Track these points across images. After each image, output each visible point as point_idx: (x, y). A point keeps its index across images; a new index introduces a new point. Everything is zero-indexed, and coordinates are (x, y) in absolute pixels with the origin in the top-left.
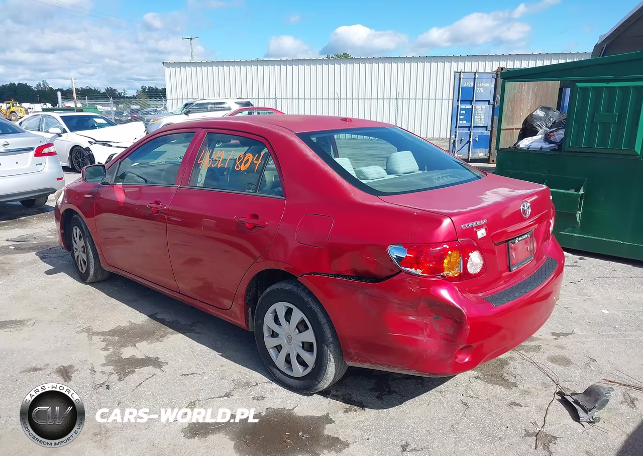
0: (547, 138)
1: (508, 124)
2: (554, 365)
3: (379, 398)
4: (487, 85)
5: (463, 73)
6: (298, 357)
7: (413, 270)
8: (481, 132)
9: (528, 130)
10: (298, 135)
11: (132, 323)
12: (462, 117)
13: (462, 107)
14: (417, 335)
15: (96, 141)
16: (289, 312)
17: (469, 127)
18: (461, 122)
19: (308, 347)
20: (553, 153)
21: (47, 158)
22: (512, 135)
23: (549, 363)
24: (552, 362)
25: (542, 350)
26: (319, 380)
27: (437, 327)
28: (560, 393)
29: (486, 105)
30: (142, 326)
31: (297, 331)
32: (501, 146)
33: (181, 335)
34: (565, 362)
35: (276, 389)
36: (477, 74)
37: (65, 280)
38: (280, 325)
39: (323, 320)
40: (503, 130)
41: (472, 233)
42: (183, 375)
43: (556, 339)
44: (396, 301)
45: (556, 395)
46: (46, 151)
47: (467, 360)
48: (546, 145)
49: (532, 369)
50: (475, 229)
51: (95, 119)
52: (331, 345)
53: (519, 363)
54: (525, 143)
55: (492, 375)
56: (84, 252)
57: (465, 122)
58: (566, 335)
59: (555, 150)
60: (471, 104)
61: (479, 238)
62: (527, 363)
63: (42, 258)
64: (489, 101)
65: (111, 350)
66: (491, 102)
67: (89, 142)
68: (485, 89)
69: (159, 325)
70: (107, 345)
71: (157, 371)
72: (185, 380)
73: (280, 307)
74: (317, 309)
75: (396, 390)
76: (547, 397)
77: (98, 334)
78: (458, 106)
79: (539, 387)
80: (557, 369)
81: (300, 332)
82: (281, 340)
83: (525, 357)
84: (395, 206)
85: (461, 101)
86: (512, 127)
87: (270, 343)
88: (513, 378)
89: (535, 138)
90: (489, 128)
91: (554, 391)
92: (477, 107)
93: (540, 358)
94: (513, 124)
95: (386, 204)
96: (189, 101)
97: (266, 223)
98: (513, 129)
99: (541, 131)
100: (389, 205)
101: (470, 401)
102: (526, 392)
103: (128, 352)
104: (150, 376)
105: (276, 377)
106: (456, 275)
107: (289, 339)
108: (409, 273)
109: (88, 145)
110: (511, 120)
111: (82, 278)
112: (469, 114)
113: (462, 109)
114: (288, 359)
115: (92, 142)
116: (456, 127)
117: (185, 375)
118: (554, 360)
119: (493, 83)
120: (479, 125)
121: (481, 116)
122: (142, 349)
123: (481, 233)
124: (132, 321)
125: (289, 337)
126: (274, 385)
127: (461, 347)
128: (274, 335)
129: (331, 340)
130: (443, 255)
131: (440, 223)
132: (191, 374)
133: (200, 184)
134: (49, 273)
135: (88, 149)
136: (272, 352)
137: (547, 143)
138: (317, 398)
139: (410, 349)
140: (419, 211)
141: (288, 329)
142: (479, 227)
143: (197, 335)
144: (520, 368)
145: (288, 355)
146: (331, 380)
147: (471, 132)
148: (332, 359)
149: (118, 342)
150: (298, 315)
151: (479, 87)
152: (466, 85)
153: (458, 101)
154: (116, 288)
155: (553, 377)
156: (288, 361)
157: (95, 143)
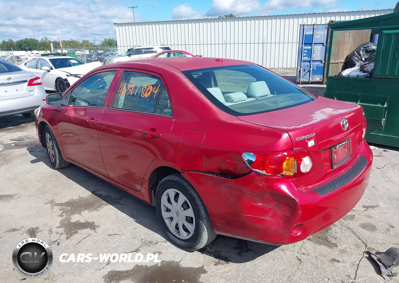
0: (362, 69)
1: (335, 60)
2: (364, 230)
4: (322, 33)
5: (306, 25)
6: (184, 226)
7: (260, 171)
8: (318, 64)
9: (349, 63)
11: (80, 197)
12: (305, 55)
13: (305, 48)
14: (264, 216)
15: (71, 74)
16: (177, 196)
17: (310, 61)
18: (304, 58)
19: (189, 219)
20: (366, 79)
21: (36, 86)
22: (337, 67)
23: (361, 229)
24: (363, 228)
25: (355, 219)
26: (197, 243)
27: (277, 210)
28: (368, 253)
29: (321, 46)
30: (86, 199)
31: (183, 208)
32: (330, 75)
33: (111, 205)
34: (371, 228)
35: (169, 247)
36: (315, 26)
37: (42, 167)
38: (171, 203)
39: (199, 202)
40: (331, 64)
41: (304, 143)
42: (109, 235)
43: (366, 210)
44: (248, 192)
45: (365, 253)
46: (35, 82)
47: (299, 234)
48: (361, 74)
49: (348, 233)
50: (306, 141)
51: (70, 60)
52: (205, 220)
53: (339, 228)
54: (346, 72)
55: (319, 238)
56: (52, 149)
57: (307, 58)
58: (373, 207)
59: (367, 77)
60: (311, 46)
61: (309, 147)
62: (345, 228)
63: (30, 152)
64: (323, 44)
65: (65, 216)
66: (325, 44)
67: (67, 75)
68: (321, 35)
69: (98, 198)
70: (63, 213)
71: (92, 232)
72: (110, 239)
73: (171, 192)
74: (195, 195)
75: (252, 248)
76: (358, 255)
77: (57, 205)
78: (302, 47)
79: (353, 247)
80: (366, 233)
81: (184, 210)
82: (173, 214)
83: (343, 224)
84: (248, 124)
85: (304, 44)
86: (337, 62)
87: (165, 215)
88: (334, 240)
89: (353, 69)
90: (323, 61)
91: (364, 251)
92: (315, 48)
93: (354, 224)
94: (338, 60)
95: (242, 122)
96: (131, 47)
97: (161, 135)
98: (338, 63)
99: (358, 64)
100: (244, 123)
102: (343, 251)
103: (75, 218)
104: (87, 235)
105: (170, 238)
106: (292, 175)
107: (178, 214)
108: (257, 173)
109: (66, 77)
110: (337, 57)
111: (53, 165)
112: (310, 53)
113: (305, 50)
114: (177, 227)
116: (301, 61)
117: (110, 235)
118: (364, 226)
119: (326, 32)
120: (316, 60)
121: (317, 54)
122: (85, 216)
123: (311, 143)
124: (81, 196)
125: (177, 212)
126: (169, 243)
127: (295, 225)
128: (168, 210)
129: (205, 216)
130: (283, 159)
131: (280, 136)
132: (114, 234)
133: (120, 106)
134: (33, 162)
135: (66, 80)
136: (167, 222)
137: (362, 72)
138: (197, 254)
139: (259, 226)
140: (265, 128)
141: (176, 207)
142: (310, 139)
143: (122, 206)
144: (340, 232)
145: (177, 224)
146: (206, 243)
147: (311, 64)
148: (206, 229)
149: (70, 211)
150: (182, 198)
151: (316, 35)
152: (308, 33)
153: (302, 44)
154: (74, 173)
155: (363, 240)
156: (177, 228)
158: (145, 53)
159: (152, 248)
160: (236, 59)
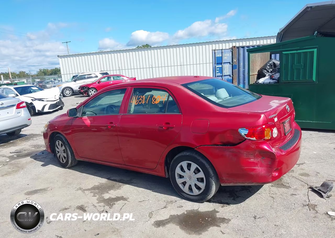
0: (271, 78)
1: (252, 73)
2: (303, 177)
3: (234, 199)
4: (228, 55)
5: (216, 50)
6: (196, 185)
7: (252, 139)
8: (228, 78)
9: (261, 75)
10: (182, 85)
11: (100, 183)
12: (218, 71)
13: (217, 67)
14: (255, 167)
15: (36, 99)
16: (189, 166)
17: (222, 76)
18: (218, 74)
19: (201, 180)
20: (276, 84)
21: (22, 109)
22: (254, 78)
23: (300, 177)
24: (301, 176)
25: (295, 172)
26: (208, 195)
27: (263, 162)
28: (310, 188)
29: (229, 64)
30: (106, 184)
31: (194, 173)
32: (250, 83)
33: (127, 186)
34: (307, 175)
35: (186, 202)
36: (223, 50)
37: (54, 169)
38: (185, 172)
39: (207, 166)
40: (251, 75)
41: (272, 120)
42: (139, 202)
43: (299, 166)
44: (245, 153)
45: (309, 189)
46: (21, 106)
47: (277, 174)
48: (272, 81)
49: (293, 179)
50: (274, 118)
51: (31, 88)
52: (213, 177)
53: (287, 178)
54: (261, 81)
55: (278, 184)
56: (64, 152)
57: (219, 74)
58: (302, 164)
59: (276, 83)
60: (221, 65)
61: (275, 122)
62: (291, 177)
63: (35, 159)
64: (230, 63)
65: (98, 196)
66: (231, 63)
67: (32, 100)
68: (227, 57)
69: (115, 182)
70: (94, 194)
71: (126, 202)
72: (142, 204)
73: (184, 164)
74: (204, 162)
75: (240, 195)
76: (305, 190)
77: (87, 190)
78: (215, 66)
79: (300, 186)
80: (304, 178)
81: (196, 174)
82: (186, 179)
83: (289, 175)
84: (237, 111)
85: (217, 64)
86: (254, 74)
87: (179, 181)
88: (288, 184)
89: (265, 78)
90: (231, 75)
91: (307, 188)
92: (224, 66)
93: (294, 174)
94: (254, 72)
95: (233, 111)
97: (174, 126)
98: (254, 75)
99: (267, 75)
100: (235, 111)
101: (274, 196)
102: (296, 189)
103: (106, 196)
104: (124, 204)
105: (185, 197)
106: (270, 138)
107: (190, 178)
108: (250, 140)
109: (31, 101)
111: (64, 166)
112: (221, 70)
113: (217, 68)
114: (190, 188)
115: (33, 100)
116: (215, 76)
117: (140, 202)
118: (302, 175)
119: (231, 54)
120: (226, 75)
121: (227, 70)
122: (112, 194)
123: (276, 120)
124: (100, 182)
125: (190, 177)
126: (184, 201)
127: (275, 169)
128: (181, 177)
129: (213, 175)
130: (263, 130)
131: (260, 117)
132: (143, 201)
133: (132, 112)
134: (43, 165)
136: (181, 186)
137: (272, 80)
138: (206, 204)
139: (252, 173)
140: (249, 113)
141: (189, 173)
142: (275, 117)
143: (136, 184)
144: (289, 180)
145: (190, 186)
146: (214, 192)
147: (223, 78)
148: (214, 184)
149: (99, 192)
150: (194, 166)
151: (225, 56)
152: (218, 56)
153: (215, 64)
154: (82, 169)
155: (305, 182)
157: (35, 100)
158: (88, 78)
159: (175, 204)
160: (205, 75)
